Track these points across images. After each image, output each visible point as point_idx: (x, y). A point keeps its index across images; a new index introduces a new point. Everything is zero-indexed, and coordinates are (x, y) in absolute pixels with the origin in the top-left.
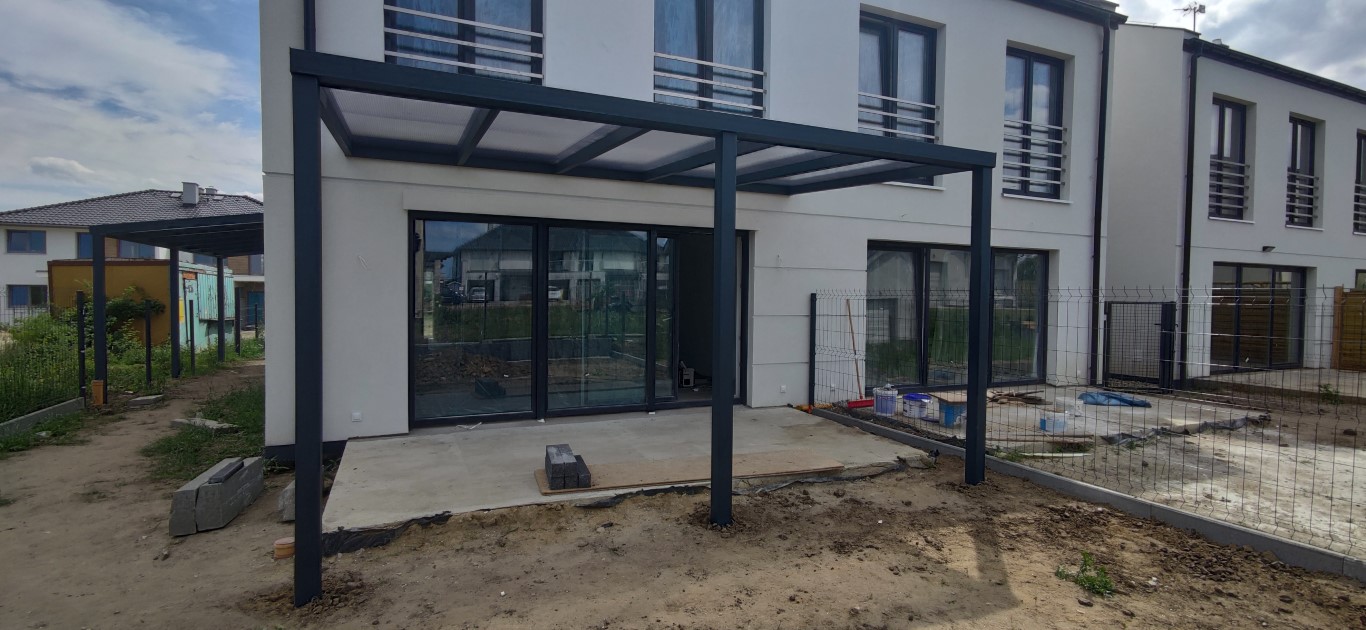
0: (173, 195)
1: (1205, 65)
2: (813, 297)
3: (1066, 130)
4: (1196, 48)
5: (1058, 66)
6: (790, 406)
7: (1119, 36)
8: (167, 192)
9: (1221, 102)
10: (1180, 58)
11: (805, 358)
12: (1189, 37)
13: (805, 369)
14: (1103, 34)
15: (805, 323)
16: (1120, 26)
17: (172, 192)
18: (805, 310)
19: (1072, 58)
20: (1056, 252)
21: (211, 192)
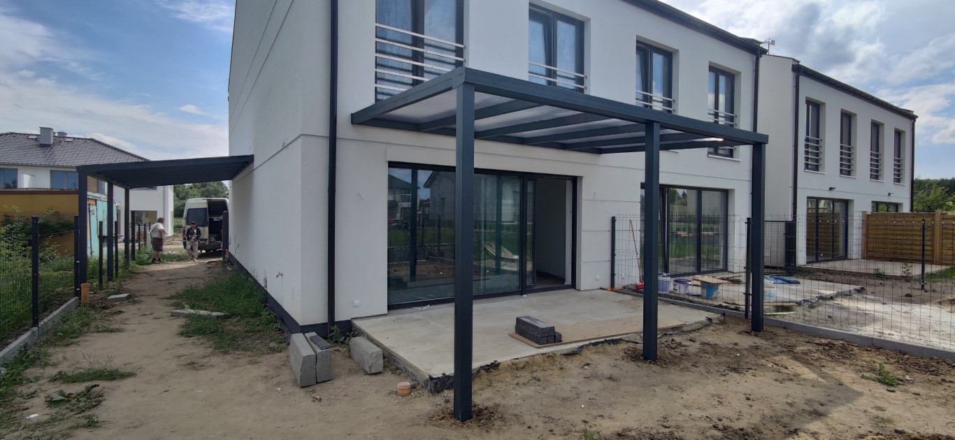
0: (30, 137)
1: (803, 80)
2: (613, 220)
3: (736, 116)
4: (799, 70)
5: (731, 77)
6: (601, 289)
7: (763, 59)
8: (25, 134)
9: (809, 102)
10: (790, 75)
11: (608, 257)
12: (796, 63)
13: (608, 265)
14: (755, 60)
15: (608, 235)
16: (763, 56)
17: (29, 135)
18: (609, 227)
19: (740, 73)
20: (733, 190)
21: (62, 135)
